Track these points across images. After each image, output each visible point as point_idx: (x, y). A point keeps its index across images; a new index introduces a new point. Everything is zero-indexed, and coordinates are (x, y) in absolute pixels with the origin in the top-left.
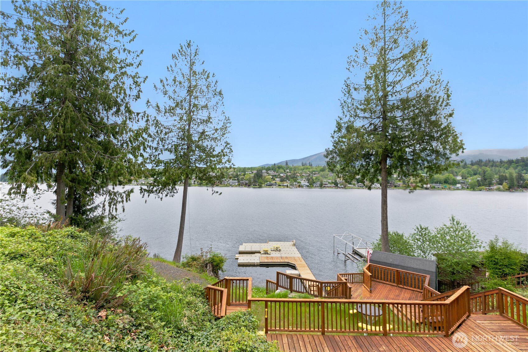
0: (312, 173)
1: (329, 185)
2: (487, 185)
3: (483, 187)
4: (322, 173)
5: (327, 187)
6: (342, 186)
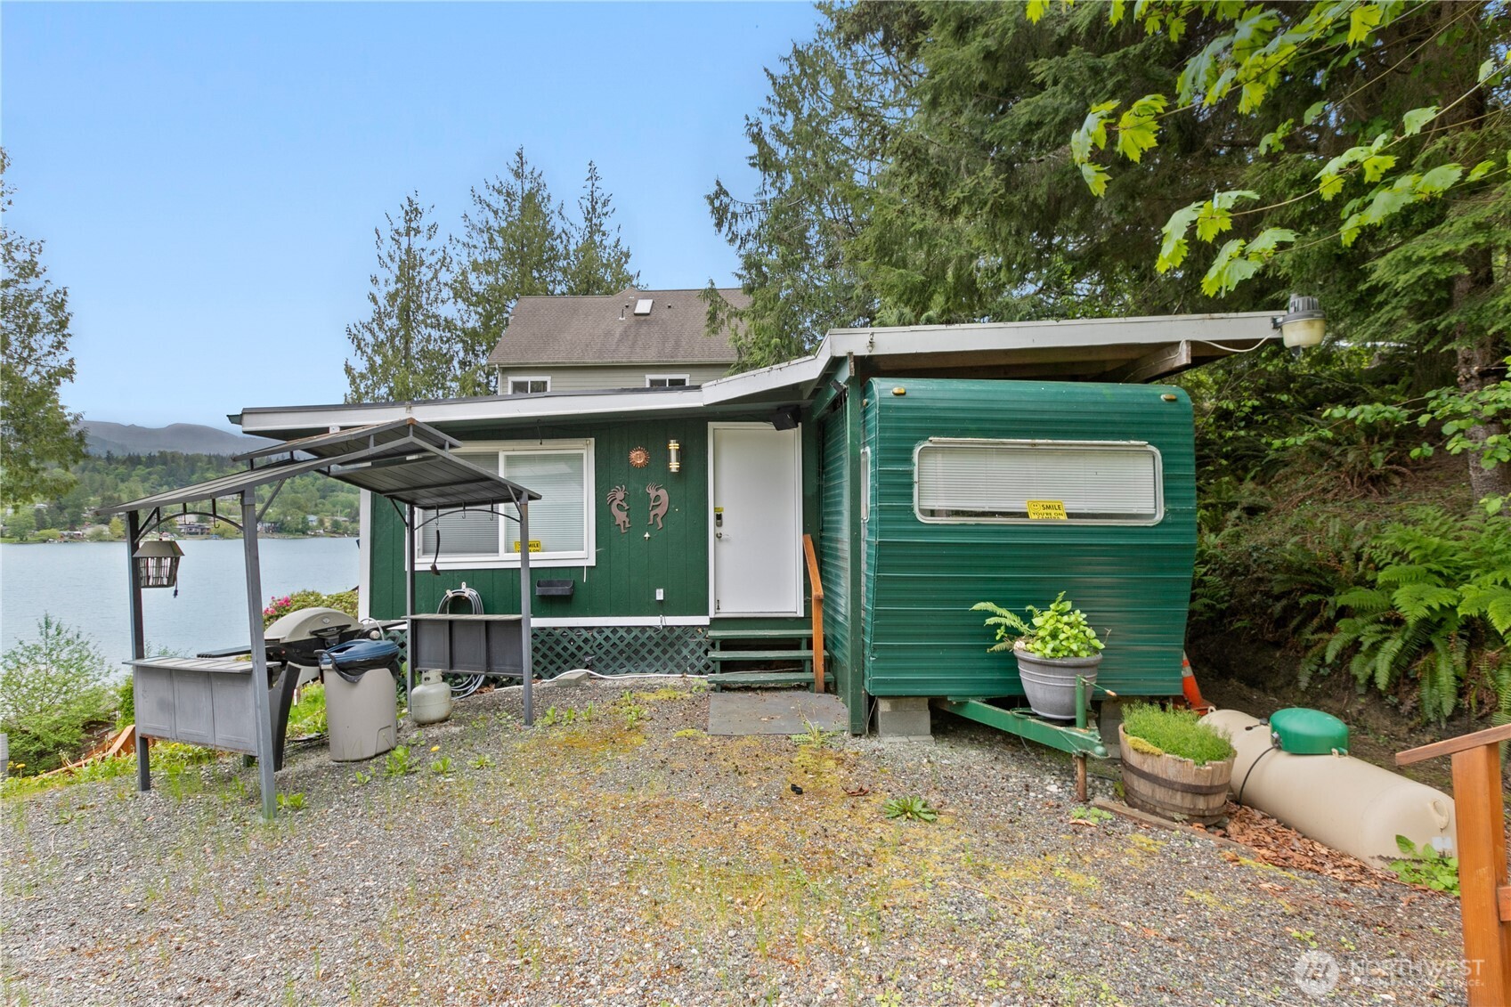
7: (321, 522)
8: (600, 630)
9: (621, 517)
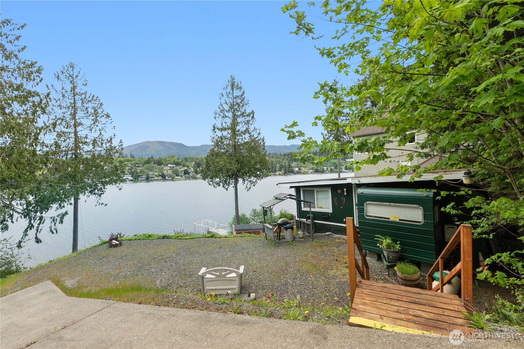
0: (135, 166)
1: (156, 178)
2: (273, 171)
3: (272, 173)
4: (147, 166)
5: (154, 180)
6: (170, 178)
7: (327, 169)
8: (334, 225)
9: (336, 203)
